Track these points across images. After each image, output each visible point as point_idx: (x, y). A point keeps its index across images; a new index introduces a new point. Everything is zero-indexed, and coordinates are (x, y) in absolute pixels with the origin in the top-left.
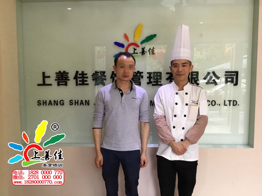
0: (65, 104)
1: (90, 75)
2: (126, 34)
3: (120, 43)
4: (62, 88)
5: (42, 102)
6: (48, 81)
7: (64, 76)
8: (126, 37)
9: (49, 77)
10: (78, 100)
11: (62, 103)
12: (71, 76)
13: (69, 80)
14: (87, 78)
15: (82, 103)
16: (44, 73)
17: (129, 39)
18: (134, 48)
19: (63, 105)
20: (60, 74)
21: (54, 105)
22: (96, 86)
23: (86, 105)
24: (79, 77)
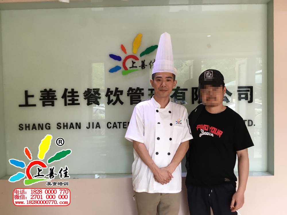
0: (51, 128)
1: (81, 93)
2: (123, 45)
3: (116, 56)
4: (49, 108)
5: (24, 127)
6: (31, 101)
7: (50, 95)
8: (123, 48)
9: (32, 96)
10: (67, 123)
11: (48, 127)
12: (59, 94)
13: (56, 99)
14: (78, 96)
15: (72, 126)
16: (26, 92)
17: (127, 51)
18: (132, 61)
19: (49, 129)
20: (46, 93)
21: (39, 129)
22: (88, 105)
23: (76, 128)
24: (68, 96)
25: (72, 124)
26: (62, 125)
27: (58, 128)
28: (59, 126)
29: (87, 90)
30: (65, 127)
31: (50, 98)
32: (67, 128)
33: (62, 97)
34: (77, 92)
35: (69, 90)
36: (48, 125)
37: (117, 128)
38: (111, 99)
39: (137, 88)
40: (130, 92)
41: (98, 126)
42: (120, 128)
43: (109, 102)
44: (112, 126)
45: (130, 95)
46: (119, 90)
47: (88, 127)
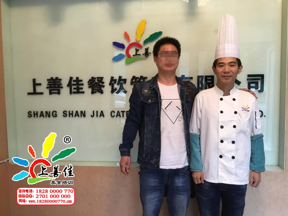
0: (58, 115)
1: (85, 82)
2: (127, 32)
3: (119, 43)
4: (55, 96)
5: (33, 114)
6: (39, 89)
7: (57, 83)
8: (126, 36)
9: (40, 84)
10: (72, 111)
11: (54, 114)
12: (65, 82)
13: (62, 87)
14: (83, 84)
15: (77, 114)
16: (34, 80)
17: (130, 38)
18: (136, 49)
19: (56, 116)
20: (52, 81)
21: (46, 117)
22: (92, 94)
23: (81, 116)
24: (73, 84)
25: (77, 112)
26: (68, 113)
27: (63, 116)
28: (65, 114)
29: (91, 79)
30: (71, 115)
31: (57, 86)
32: (72, 116)
33: (68, 86)
34: (81, 81)
35: (74, 79)
36: (54, 113)
37: (120, 117)
38: (114, 88)
39: (141, 76)
40: (134, 81)
41: (102, 114)
42: (123, 117)
43: (113, 91)
44: (116, 114)
45: (133, 83)
46: (122, 78)
47: (92, 115)
